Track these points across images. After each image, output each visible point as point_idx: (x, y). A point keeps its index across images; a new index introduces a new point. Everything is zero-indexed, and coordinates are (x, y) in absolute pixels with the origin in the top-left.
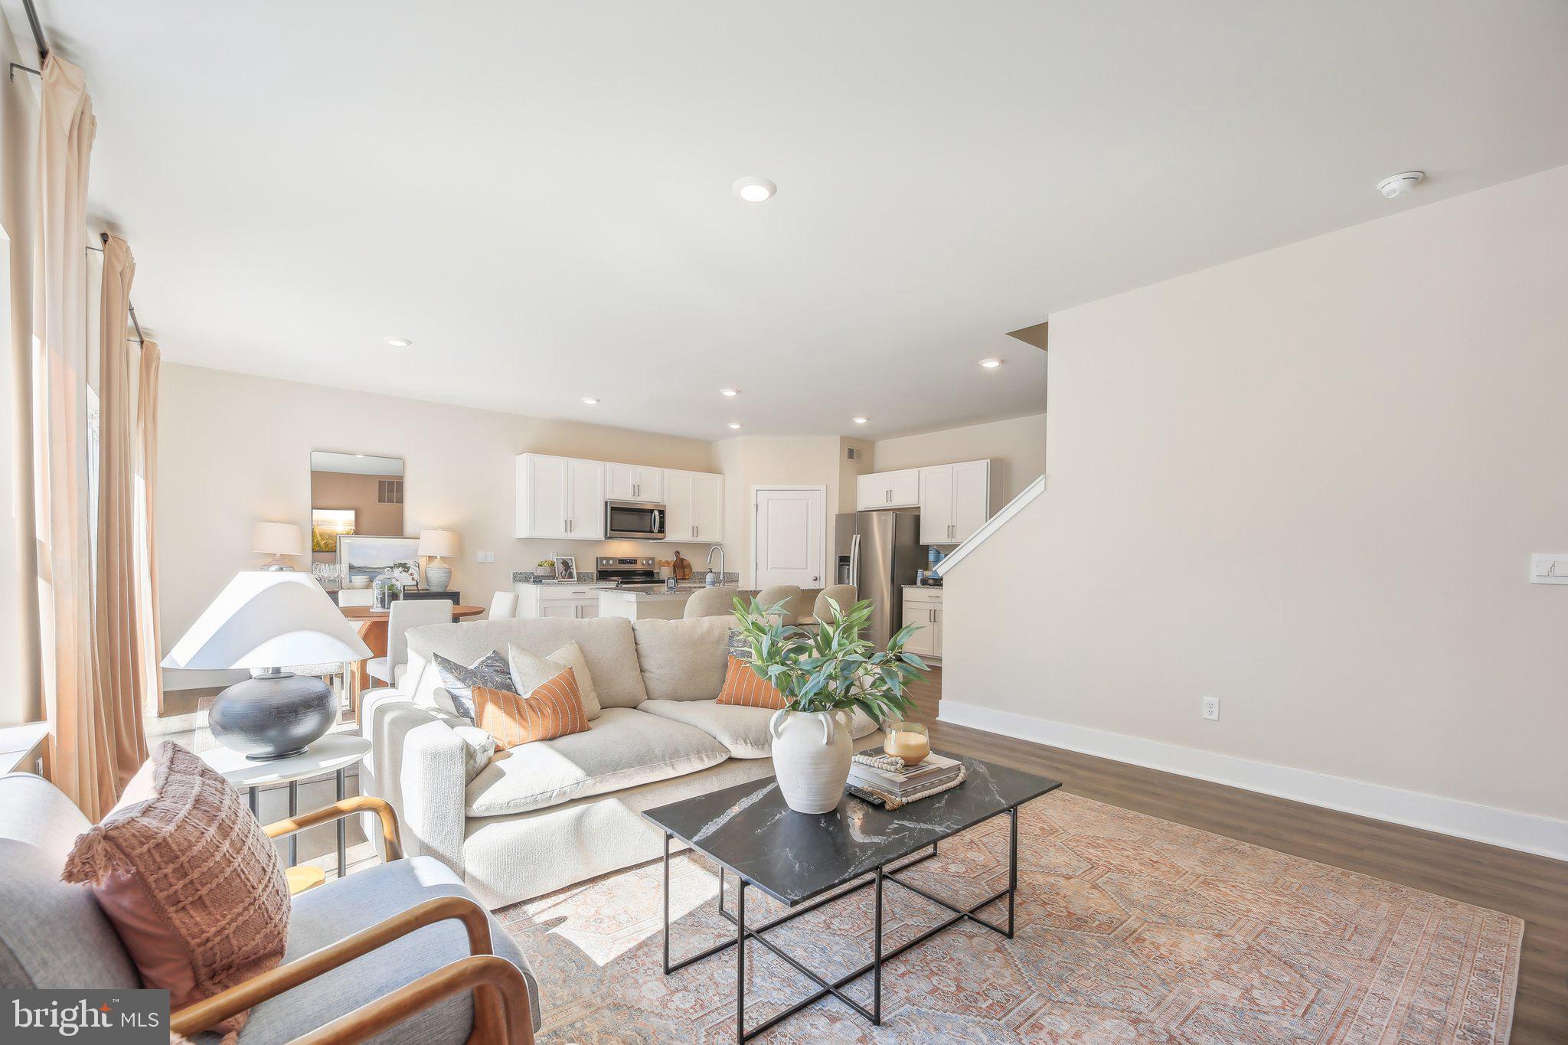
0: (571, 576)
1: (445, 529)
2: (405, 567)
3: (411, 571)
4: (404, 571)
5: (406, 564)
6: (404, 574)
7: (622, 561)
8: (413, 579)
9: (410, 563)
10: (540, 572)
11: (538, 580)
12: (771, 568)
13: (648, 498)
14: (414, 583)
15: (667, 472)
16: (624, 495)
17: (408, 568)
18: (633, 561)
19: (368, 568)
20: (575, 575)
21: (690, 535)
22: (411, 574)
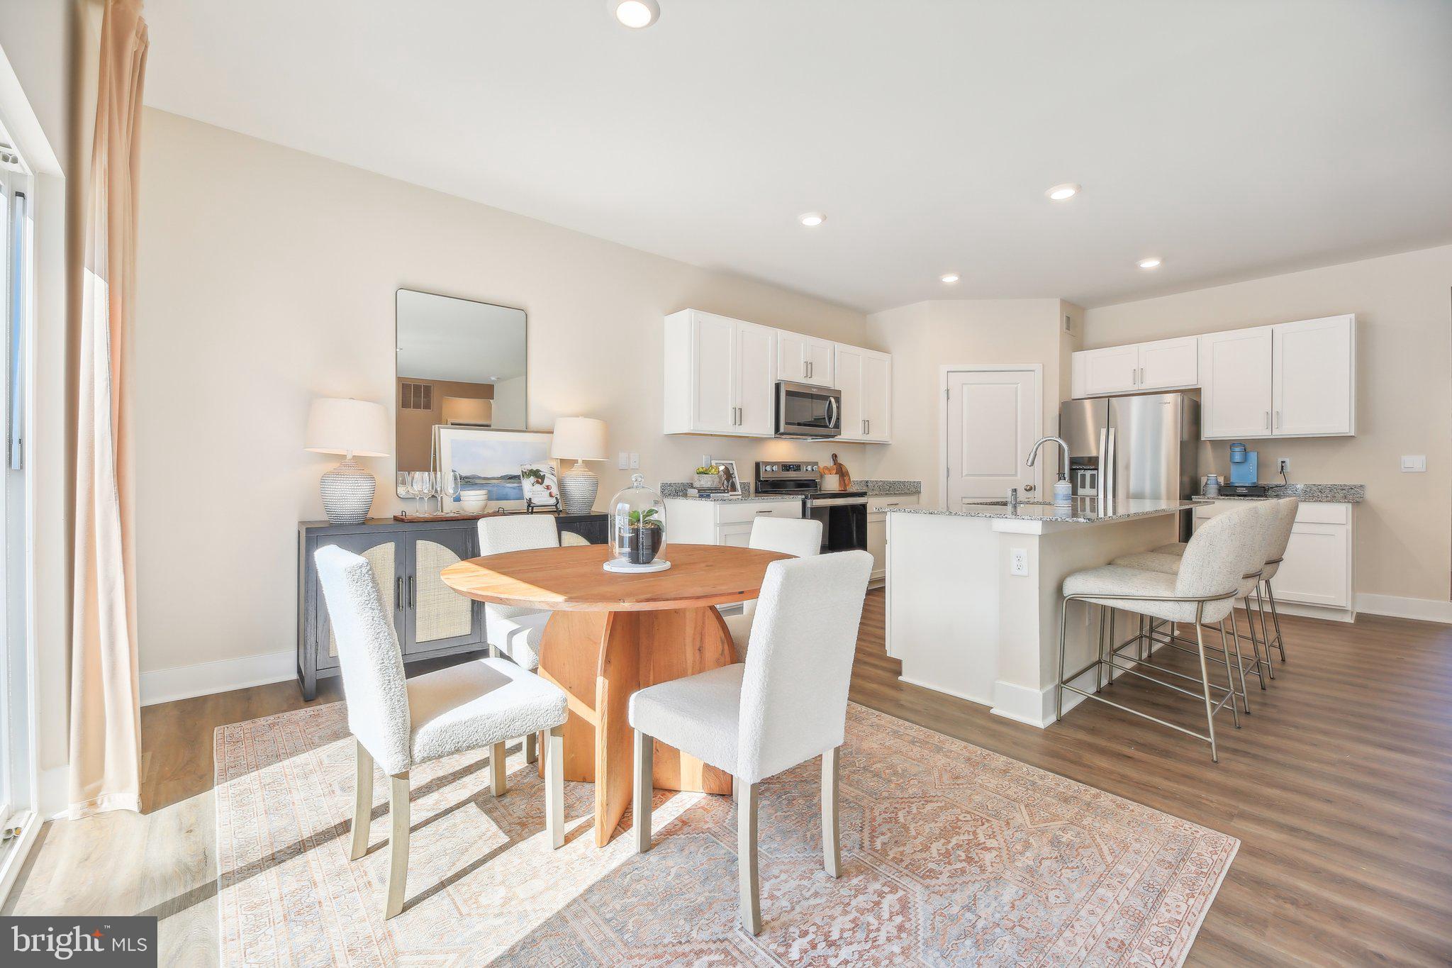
0: (734, 488)
1: (587, 415)
2: (538, 476)
3: (547, 482)
4: (538, 482)
5: (538, 471)
6: (538, 487)
7: (787, 467)
8: (551, 495)
9: (544, 469)
10: (706, 482)
11: (704, 494)
12: (967, 475)
13: (821, 380)
14: (553, 501)
15: (840, 347)
16: (796, 376)
17: (543, 478)
18: (797, 467)
19: (480, 478)
20: (738, 486)
21: (860, 431)
22: (548, 488)
